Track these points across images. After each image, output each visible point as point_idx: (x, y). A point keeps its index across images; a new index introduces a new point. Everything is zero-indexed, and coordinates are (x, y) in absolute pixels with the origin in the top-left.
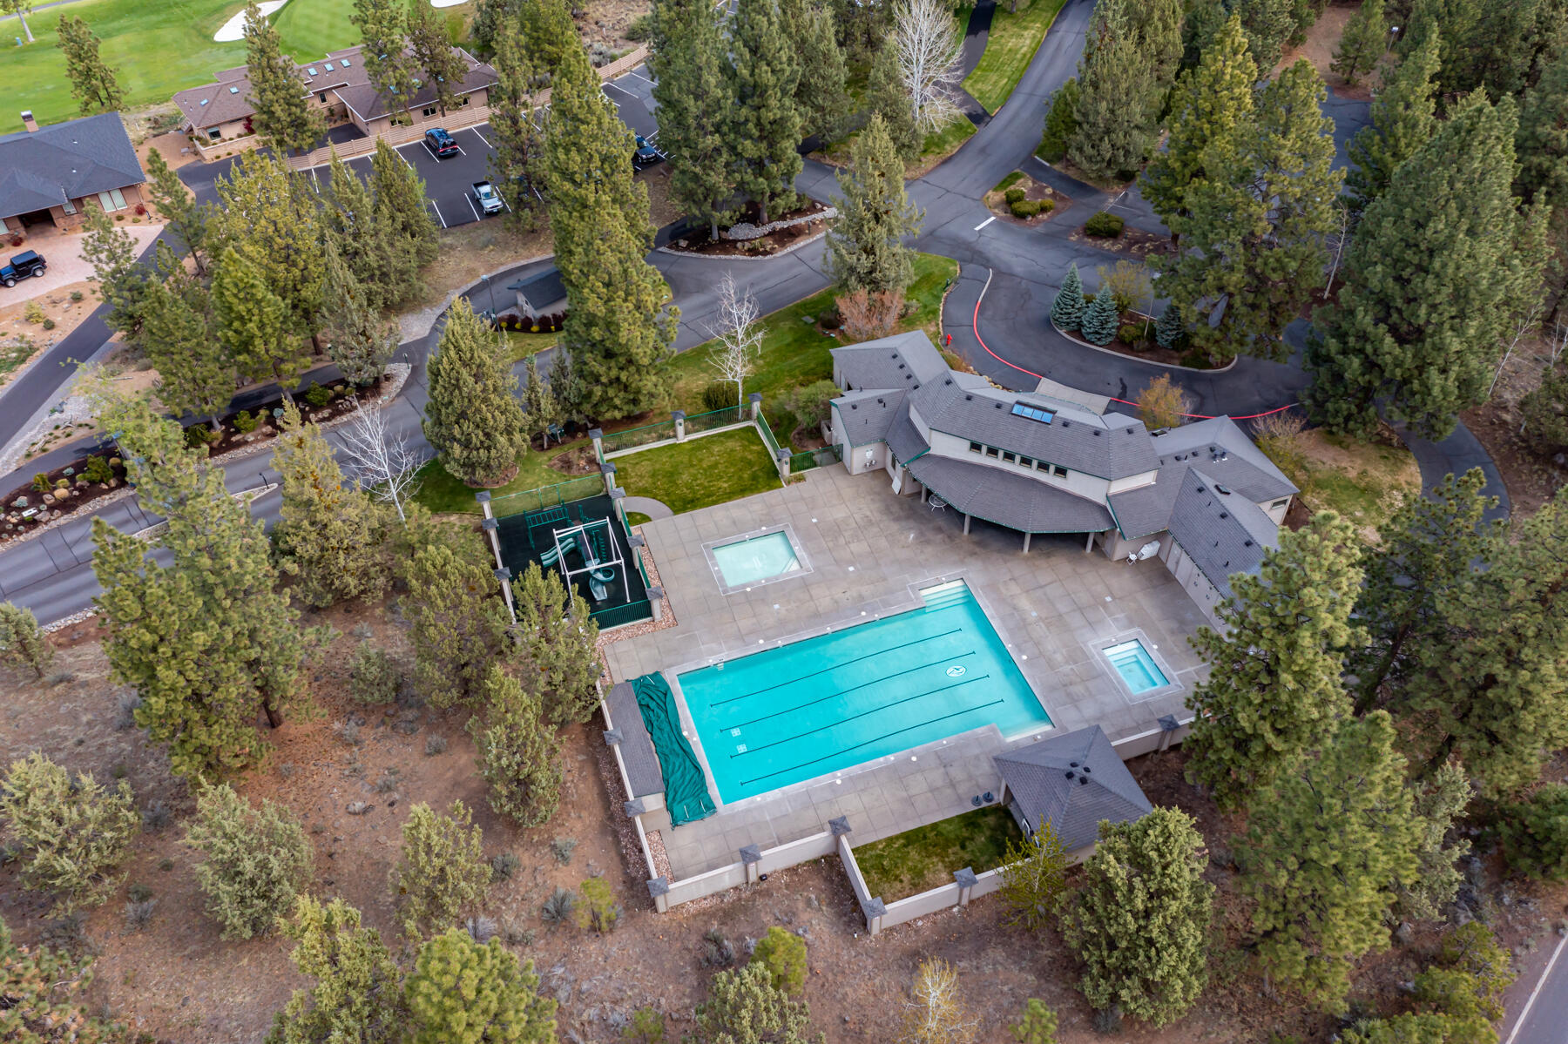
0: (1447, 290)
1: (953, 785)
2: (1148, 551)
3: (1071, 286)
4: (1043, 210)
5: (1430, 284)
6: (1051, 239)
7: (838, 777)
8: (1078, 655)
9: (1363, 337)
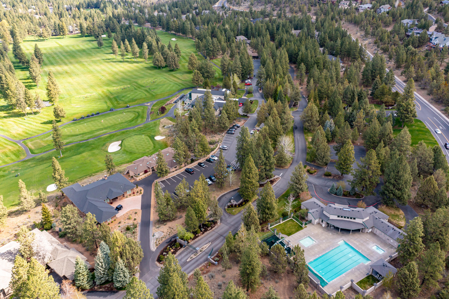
0: (404, 182)
1: (362, 273)
2: (370, 230)
3: (333, 186)
4: (315, 172)
5: (401, 181)
6: (319, 177)
7: (344, 275)
8: (369, 249)
9: (392, 190)
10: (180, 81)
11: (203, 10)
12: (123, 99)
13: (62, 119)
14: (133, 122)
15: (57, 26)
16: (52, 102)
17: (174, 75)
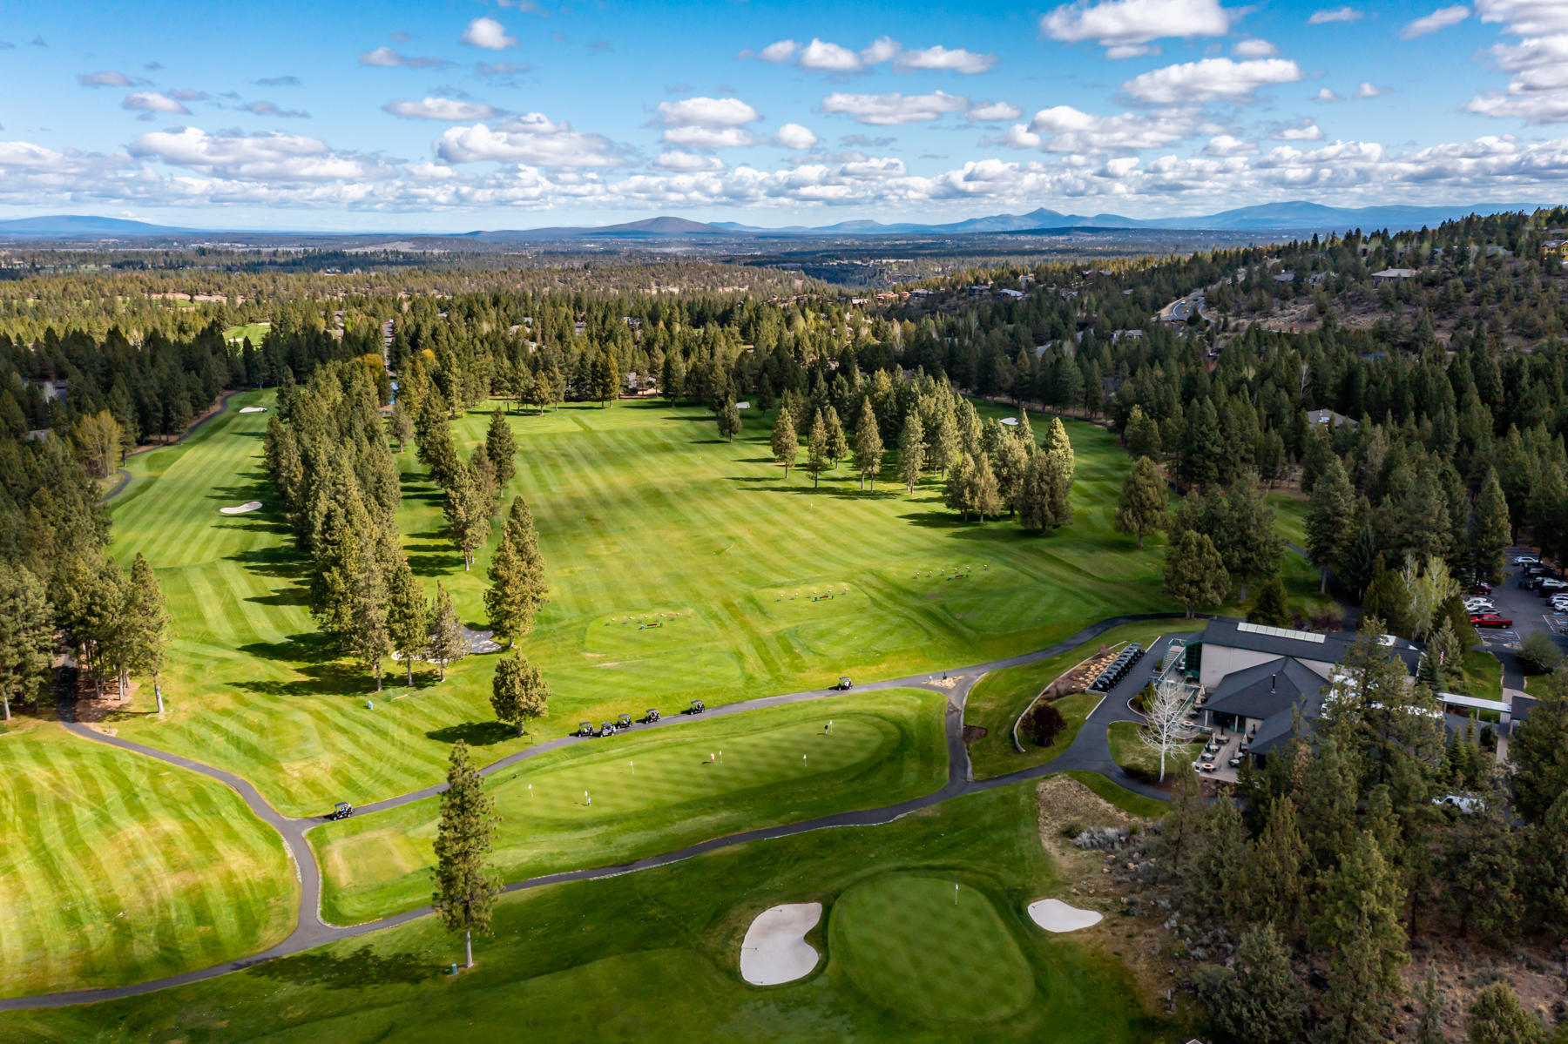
10: (1083, 582)
11: (1114, 328)
12: (821, 646)
13: (529, 725)
14: (879, 778)
15: (589, 367)
16: (504, 634)
17: (1050, 551)
